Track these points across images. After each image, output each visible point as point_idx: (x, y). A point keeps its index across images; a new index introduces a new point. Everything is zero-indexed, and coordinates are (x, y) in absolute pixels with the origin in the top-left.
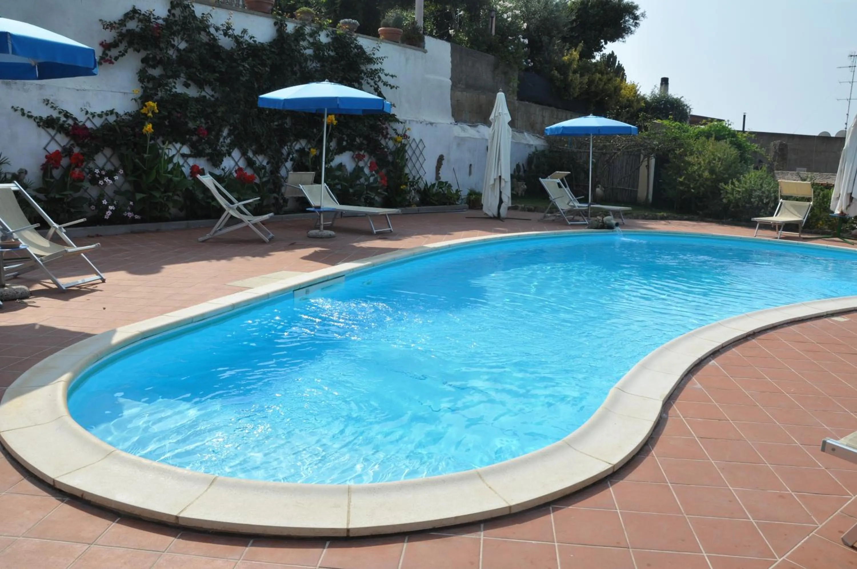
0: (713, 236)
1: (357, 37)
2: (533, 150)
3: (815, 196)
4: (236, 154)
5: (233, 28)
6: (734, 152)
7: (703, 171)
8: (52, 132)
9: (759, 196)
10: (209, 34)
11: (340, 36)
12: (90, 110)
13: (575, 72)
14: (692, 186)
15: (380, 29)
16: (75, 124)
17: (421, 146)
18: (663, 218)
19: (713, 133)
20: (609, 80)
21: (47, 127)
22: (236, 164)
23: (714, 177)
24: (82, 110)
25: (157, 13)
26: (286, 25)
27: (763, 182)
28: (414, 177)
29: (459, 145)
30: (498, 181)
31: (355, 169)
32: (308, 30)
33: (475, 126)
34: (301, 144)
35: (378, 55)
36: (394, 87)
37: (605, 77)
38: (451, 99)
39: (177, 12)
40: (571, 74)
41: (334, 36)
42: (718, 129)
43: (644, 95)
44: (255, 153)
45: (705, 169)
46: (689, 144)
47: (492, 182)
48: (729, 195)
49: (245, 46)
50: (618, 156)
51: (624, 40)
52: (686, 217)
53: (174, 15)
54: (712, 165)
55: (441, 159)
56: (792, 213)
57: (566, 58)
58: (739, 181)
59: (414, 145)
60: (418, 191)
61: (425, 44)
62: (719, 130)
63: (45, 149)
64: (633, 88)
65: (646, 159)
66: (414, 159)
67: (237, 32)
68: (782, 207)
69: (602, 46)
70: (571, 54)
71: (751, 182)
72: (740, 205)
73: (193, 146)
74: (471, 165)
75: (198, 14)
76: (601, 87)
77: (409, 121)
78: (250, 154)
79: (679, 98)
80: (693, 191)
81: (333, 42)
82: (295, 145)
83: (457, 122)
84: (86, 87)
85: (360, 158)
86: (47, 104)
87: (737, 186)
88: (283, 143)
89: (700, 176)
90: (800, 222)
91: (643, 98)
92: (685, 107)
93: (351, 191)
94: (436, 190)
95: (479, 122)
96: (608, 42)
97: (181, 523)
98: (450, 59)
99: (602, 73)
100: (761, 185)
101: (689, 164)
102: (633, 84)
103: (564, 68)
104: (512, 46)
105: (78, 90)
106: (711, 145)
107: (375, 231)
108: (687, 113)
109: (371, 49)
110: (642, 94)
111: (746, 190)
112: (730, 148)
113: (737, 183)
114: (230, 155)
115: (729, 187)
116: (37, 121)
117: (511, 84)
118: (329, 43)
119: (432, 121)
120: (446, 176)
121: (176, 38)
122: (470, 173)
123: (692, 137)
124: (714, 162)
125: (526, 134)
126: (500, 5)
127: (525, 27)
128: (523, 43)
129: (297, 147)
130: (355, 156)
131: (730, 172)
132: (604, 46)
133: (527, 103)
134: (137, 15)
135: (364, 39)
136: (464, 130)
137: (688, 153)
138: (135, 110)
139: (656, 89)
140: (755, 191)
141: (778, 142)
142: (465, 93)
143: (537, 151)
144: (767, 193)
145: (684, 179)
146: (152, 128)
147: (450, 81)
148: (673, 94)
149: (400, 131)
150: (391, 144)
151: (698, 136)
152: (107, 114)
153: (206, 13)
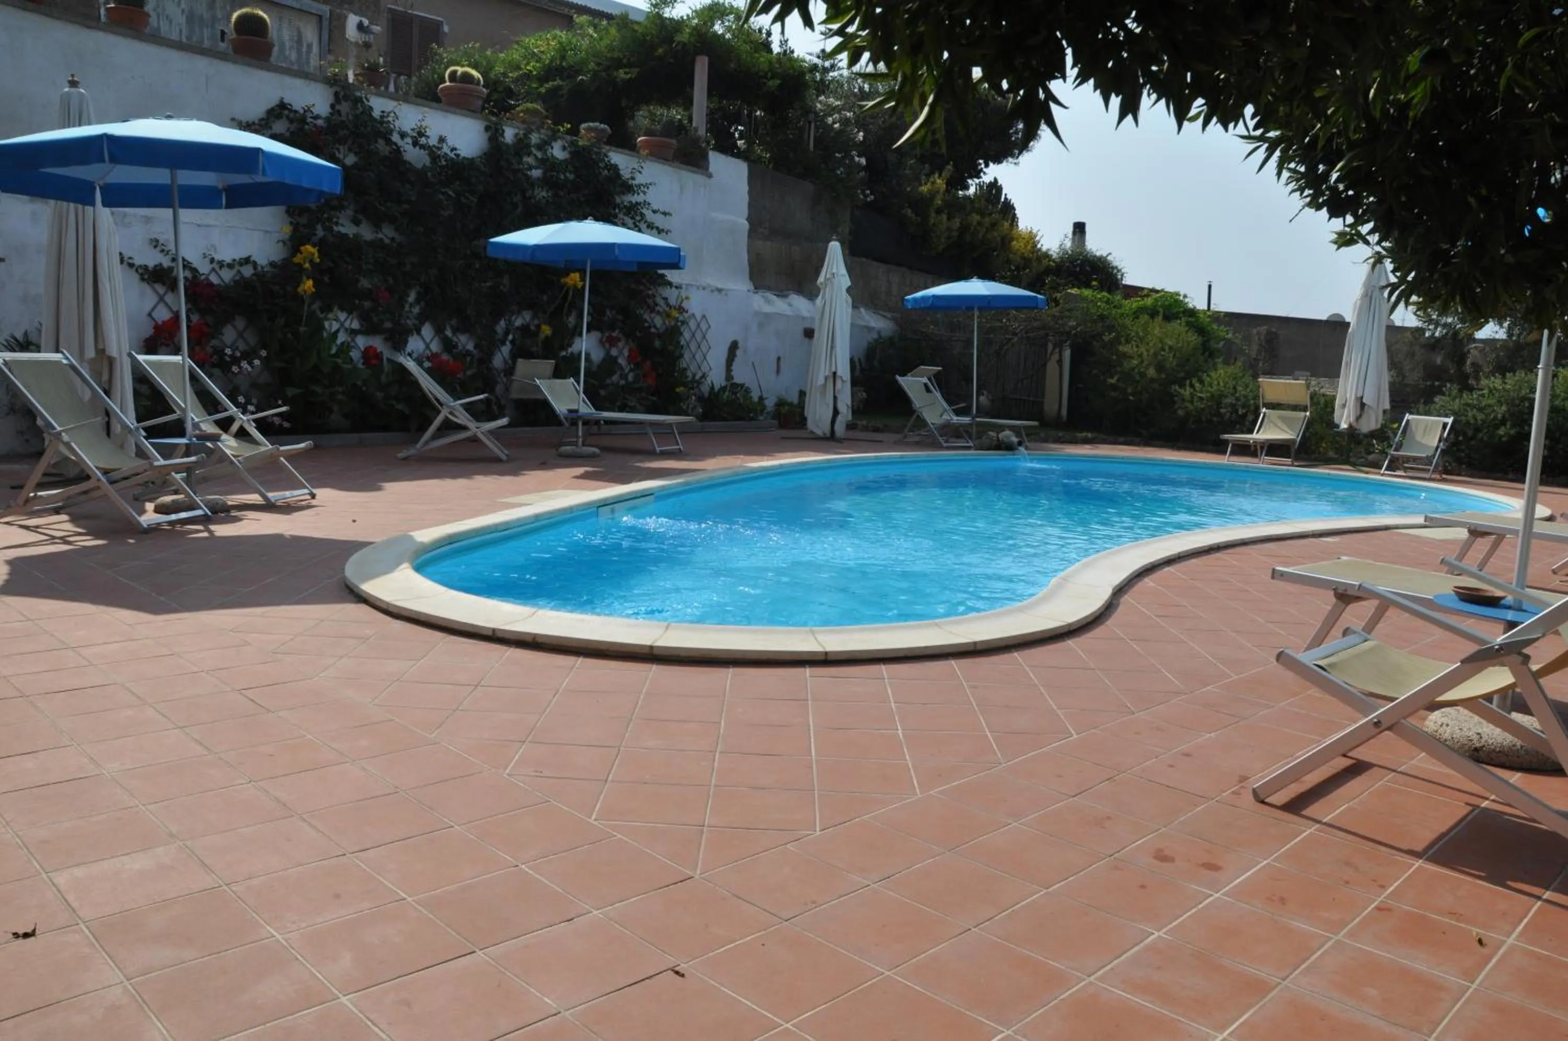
0: (1163, 460)
1: (609, 151)
2: (875, 336)
3: (1312, 404)
4: (427, 331)
5: (427, 134)
6: (1193, 338)
7: (1147, 368)
8: (161, 289)
9: (1233, 406)
10: (389, 142)
11: (584, 149)
12: (218, 257)
13: (939, 211)
14: (1130, 391)
15: (640, 139)
16: (195, 277)
17: (704, 326)
18: (1086, 441)
19: (1161, 310)
20: (994, 225)
21: (155, 282)
22: (428, 346)
23: (1163, 376)
24: (205, 257)
25: (316, 110)
26: (503, 131)
27: (1237, 383)
28: (694, 375)
29: (761, 326)
30: (831, 380)
31: (604, 360)
32: (534, 138)
33: (785, 296)
34: (524, 318)
35: (640, 179)
36: (663, 230)
37: (987, 220)
38: (749, 252)
39: (344, 107)
40: (933, 215)
41: (573, 149)
42: (1167, 303)
43: (1048, 250)
44: (455, 331)
45: (1149, 365)
46: (1124, 327)
47: (821, 381)
48: (1187, 404)
49: (444, 163)
50: (1013, 345)
51: (1016, 161)
52: (1122, 439)
53: (339, 112)
54: (1160, 357)
55: (734, 347)
56: (1279, 428)
57: (924, 189)
58: (1201, 382)
59: (692, 324)
60: (700, 399)
61: (708, 163)
62: (1170, 305)
63: (150, 315)
64: (1031, 238)
65: (1057, 350)
66: (693, 346)
67: (433, 141)
68: (1266, 420)
69: (981, 170)
70: (934, 183)
71: (1219, 384)
72: (1204, 419)
73: (364, 318)
74: (779, 359)
75: (376, 114)
76: (980, 235)
77: (687, 285)
78: (449, 333)
79: (1105, 255)
80: (1131, 398)
81: (572, 158)
82: (516, 319)
83: (757, 287)
84: (211, 222)
85: (612, 342)
86: (155, 247)
87: (1197, 389)
88: (496, 315)
89: (1142, 375)
90: (1293, 441)
91: (1046, 255)
92: (1115, 271)
93: (602, 392)
94: (728, 397)
95: (789, 290)
96: (991, 164)
97: (656, 652)
98: (745, 188)
99: (983, 214)
100: (1235, 388)
101: (1125, 356)
102: (1031, 232)
103: (922, 204)
104: (842, 169)
105: (199, 226)
106: (1157, 328)
107: (658, 449)
108: (1117, 279)
109: (630, 170)
110: (1044, 249)
111: (1212, 396)
112: (1187, 332)
113: (1197, 385)
114: (419, 332)
115: (1187, 392)
116: (140, 271)
117: (840, 230)
118: (566, 160)
119: (720, 286)
120: (741, 375)
121: (341, 148)
122: (778, 371)
123: (1128, 315)
124: (1163, 353)
125: (862, 310)
126: (820, 102)
127: (861, 139)
128: (859, 164)
129: (518, 322)
130: (604, 339)
131: (1187, 368)
132: (985, 170)
133: (864, 260)
134: (286, 112)
135: (619, 155)
136: (768, 302)
137: (1123, 340)
138: (282, 257)
139: (1067, 240)
140: (1226, 397)
141: (1264, 329)
142: (769, 243)
143: (880, 337)
144: (1243, 400)
145: (1118, 380)
146: (314, 286)
147: (746, 222)
148: (1094, 250)
149: (672, 301)
150: (658, 321)
151: (1137, 314)
152: (241, 264)
153: (387, 110)
